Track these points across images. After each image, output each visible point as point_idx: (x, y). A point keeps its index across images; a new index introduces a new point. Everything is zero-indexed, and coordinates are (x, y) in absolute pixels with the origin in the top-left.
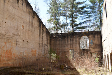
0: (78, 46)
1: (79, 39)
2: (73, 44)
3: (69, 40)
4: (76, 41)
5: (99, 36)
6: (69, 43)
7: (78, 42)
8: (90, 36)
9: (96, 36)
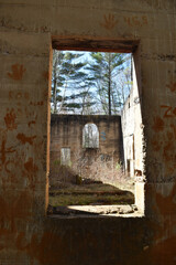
0: (78, 141)
1: (81, 129)
2: (68, 137)
3: (61, 130)
4: (75, 133)
5: (117, 125)
6: (61, 134)
7: (78, 135)
8: (102, 124)
9: (112, 125)
